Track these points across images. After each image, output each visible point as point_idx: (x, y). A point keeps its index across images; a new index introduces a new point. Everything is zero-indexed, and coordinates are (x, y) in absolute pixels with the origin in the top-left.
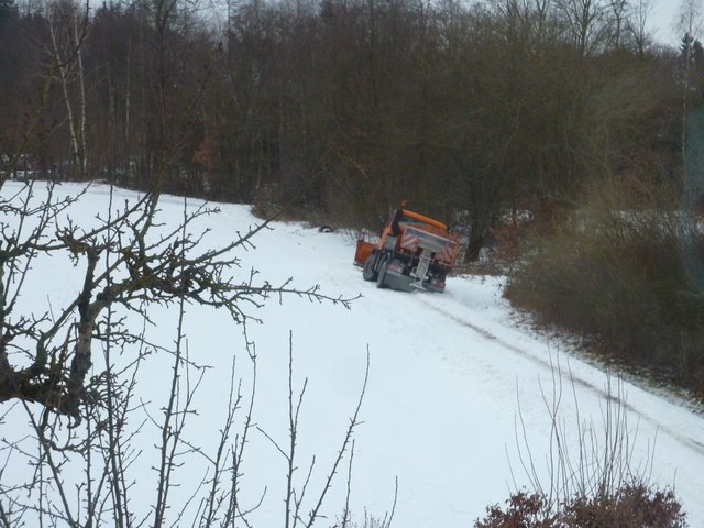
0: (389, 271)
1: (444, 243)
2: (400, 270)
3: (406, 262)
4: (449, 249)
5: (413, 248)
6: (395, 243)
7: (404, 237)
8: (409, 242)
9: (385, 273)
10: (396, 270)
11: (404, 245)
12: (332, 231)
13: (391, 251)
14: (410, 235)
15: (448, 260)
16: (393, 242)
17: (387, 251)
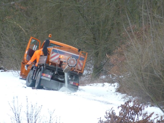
0: (43, 78)
1: (77, 58)
2: (49, 76)
3: (53, 71)
4: (80, 61)
5: (57, 62)
6: (45, 60)
7: (51, 55)
8: (54, 58)
9: (41, 79)
10: (48, 77)
11: (51, 60)
12: (5, 71)
13: (43, 65)
14: (55, 54)
15: (80, 68)
16: (45, 59)
17: (41, 66)
